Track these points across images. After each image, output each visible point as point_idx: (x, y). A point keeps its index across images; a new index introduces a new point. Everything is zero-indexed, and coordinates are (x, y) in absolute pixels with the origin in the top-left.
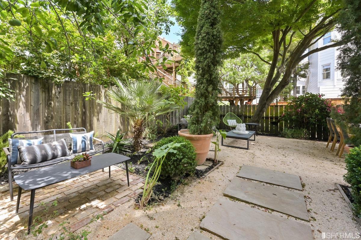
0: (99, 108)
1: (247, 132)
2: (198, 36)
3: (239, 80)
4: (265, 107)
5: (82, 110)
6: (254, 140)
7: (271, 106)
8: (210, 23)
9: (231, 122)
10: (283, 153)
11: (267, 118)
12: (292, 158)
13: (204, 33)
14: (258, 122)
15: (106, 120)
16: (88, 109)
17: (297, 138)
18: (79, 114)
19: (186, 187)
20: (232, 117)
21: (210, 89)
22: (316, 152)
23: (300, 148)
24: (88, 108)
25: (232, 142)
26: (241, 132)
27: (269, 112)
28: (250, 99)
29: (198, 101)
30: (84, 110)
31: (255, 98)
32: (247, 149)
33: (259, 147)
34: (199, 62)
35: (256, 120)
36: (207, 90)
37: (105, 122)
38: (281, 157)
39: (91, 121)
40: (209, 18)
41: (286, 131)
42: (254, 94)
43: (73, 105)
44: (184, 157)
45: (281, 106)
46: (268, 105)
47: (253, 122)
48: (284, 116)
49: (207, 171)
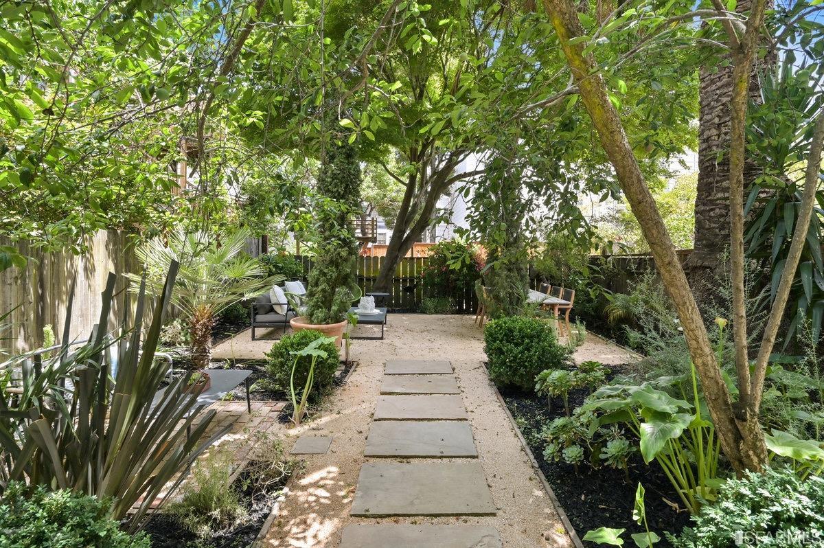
0: (70, 282)
1: (378, 311)
4: (396, 262)
5: (36, 291)
7: (403, 260)
8: (344, 154)
10: (429, 338)
11: (397, 280)
12: (440, 342)
15: (84, 312)
16: (49, 288)
17: (441, 313)
18: (30, 303)
19: (332, 398)
22: (464, 331)
23: (447, 329)
24: (49, 286)
26: (368, 312)
27: (401, 269)
29: (326, 271)
30: (40, 292)
31: (375, 240)
32: (382, 338)
33: (396, 334)
35: (382, 285)
37: (82, 316)
38: (427, 344)
39: (54, 316)
41: (426, 303)
42: (373, 233)
43: (19, 281)
45: (419, 259)
48: (423, 277)
49: (344, 377)
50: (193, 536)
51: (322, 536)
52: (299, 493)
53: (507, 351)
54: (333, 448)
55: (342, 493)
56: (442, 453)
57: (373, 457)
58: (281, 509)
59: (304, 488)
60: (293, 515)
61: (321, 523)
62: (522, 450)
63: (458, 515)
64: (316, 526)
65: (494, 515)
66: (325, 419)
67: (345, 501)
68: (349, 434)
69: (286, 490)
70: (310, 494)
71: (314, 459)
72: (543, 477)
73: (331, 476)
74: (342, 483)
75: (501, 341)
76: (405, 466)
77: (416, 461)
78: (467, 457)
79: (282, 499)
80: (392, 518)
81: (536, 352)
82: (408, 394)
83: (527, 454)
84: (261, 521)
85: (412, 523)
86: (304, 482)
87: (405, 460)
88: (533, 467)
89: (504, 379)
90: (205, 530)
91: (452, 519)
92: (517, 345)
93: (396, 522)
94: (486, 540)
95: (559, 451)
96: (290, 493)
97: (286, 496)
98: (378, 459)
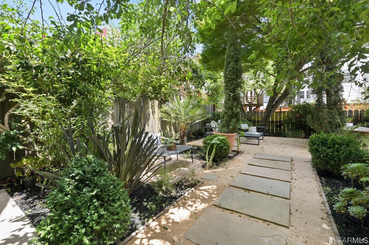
1: (257, 133)
2: (226, 68)
3: (248, 89)
4: (270, 113)
6: (263, 139)
7: (275, 112)
9: (244, 126)
10: (284, 147)
11: (273, 122)
13: (231, 68)
14: (265, 125)
20: (244, 122)
21: (235, 104)
23: (296, 144)
25: (247, 141)
26: (253, 133)
27: (274, 117)
28: (258, 106)
29: (227, 112)
31: (262, 105)
32: (258, 145)
33: (266, 143)
34: (227, 86)
35: (263, 124)
36: (233, 104)
38: (282, 149)
40: (234, 58)
41: (288, 132)
42: (261, 102)
44: (224, 145)
45: (284, 112)
46: (274, 112)
47: (261, 125)
48: (286, 120)
49: (234, 157)
50: (157, 194)
51: (198, 208)
52: (197, 191)
53: (322, 151)
54: (218, 179)
55: (214, 196)
56: (268, 192)
57: (233, 186)
58: (188, 194)
59: (200, 190)
60: (192, 198)
61: (201, 204)
62: (322, 203)
63: (265, 221)
64: (198, 204)
65: (288, 228)
66: (220, 169)
67: (214, 199)
68: (227, 176)
69: (193, 189)
70: (201, 193)
71: (209, 182)
72: (333, 220)
73: (212, 189)
74: (216, 192)
75: (318, 145)
76: (247, 193)
77: (253, 193)
78: (283, 198)
79: (190, 191)
80: (230, 211)
81: (343, 153)
82: (262, 166)
83: (325, 206)
84: (179, 196)
85: (239, 216)
86: (201, 188)
87: (248, 191)
88: (327, 213)
89: (319, 166)
90: (161, 193)
91: (261, 222)
92: (329, 148)
93: (232, 213)
94: (277, 237)
95: (345, 207)
96: (194, 190)
97: (192, 191)
98: (235, 188)
